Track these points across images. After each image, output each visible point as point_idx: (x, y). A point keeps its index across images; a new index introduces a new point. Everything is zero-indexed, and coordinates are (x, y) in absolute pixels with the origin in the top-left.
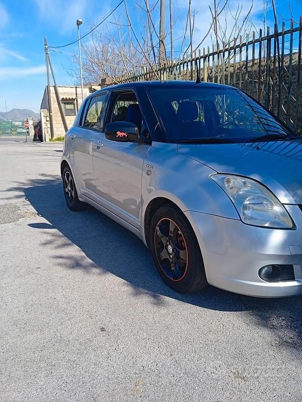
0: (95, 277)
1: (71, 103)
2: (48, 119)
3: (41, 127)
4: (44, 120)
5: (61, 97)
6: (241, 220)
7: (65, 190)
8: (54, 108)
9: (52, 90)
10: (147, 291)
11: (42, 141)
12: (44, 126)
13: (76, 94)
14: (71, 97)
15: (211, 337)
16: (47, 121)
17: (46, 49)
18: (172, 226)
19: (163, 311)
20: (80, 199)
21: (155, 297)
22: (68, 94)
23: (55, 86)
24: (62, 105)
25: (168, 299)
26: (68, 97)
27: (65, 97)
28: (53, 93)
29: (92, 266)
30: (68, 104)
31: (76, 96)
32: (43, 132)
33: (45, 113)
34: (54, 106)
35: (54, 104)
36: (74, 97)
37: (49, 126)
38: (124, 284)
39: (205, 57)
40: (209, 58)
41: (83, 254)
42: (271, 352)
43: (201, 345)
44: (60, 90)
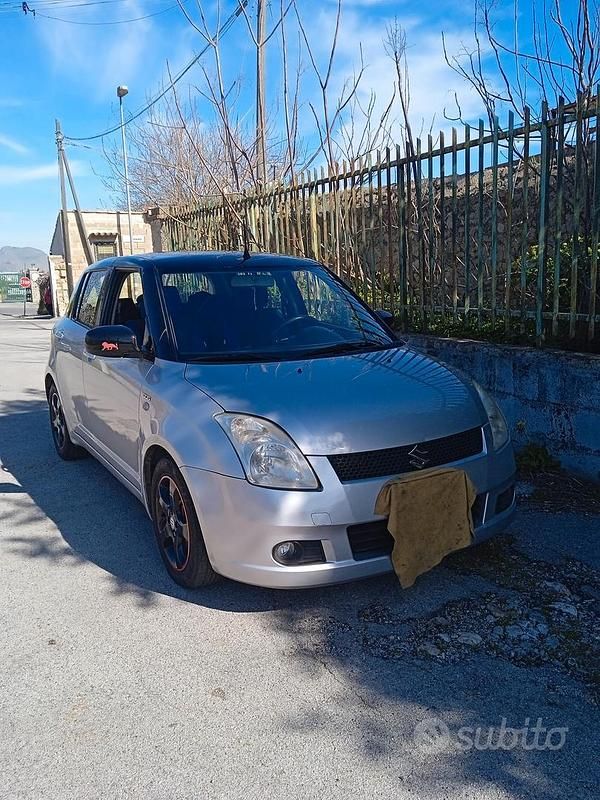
0: (65, 570)
1: (108, 244)
2: (64, 273)
3: (50, 290)
4: (55, 276)
5: (88, 232)
6: (246, 479)
7: (53, 424)
8: (75, 252)
9: (71, 218)
10: (137, 588)
11: (53, 316)
12: (55, 287)
13: (119, 226)
14: (108, 232)
15: (205, 646)
16: (62, 277)
17: (59, 142)
18: (173, 488)
19: (151, 614)
20: (74, 441)
21: (145, 595)
22: (103, 225)
23: (76, 212)
24: (92, 248)
25: (164, 598)
26: (102, 232)
27: (96, 232)
28: (72, 225)
29: (66, 552)
30: (102, 244)
31: (119, 230)
32: (55, 299)
33: (57, 262)
34: (76, 248)
35: (75, 246)
36: (115, 231)
37: (65, 286)
38: (109, 578)
39: (312, 187)
40: (317, 189)
41: (58, 534)
42: (277, 663)
43: (185, 658)
44: (86, 219)
